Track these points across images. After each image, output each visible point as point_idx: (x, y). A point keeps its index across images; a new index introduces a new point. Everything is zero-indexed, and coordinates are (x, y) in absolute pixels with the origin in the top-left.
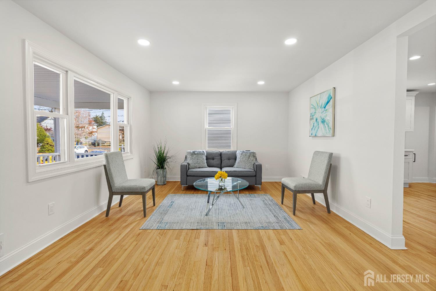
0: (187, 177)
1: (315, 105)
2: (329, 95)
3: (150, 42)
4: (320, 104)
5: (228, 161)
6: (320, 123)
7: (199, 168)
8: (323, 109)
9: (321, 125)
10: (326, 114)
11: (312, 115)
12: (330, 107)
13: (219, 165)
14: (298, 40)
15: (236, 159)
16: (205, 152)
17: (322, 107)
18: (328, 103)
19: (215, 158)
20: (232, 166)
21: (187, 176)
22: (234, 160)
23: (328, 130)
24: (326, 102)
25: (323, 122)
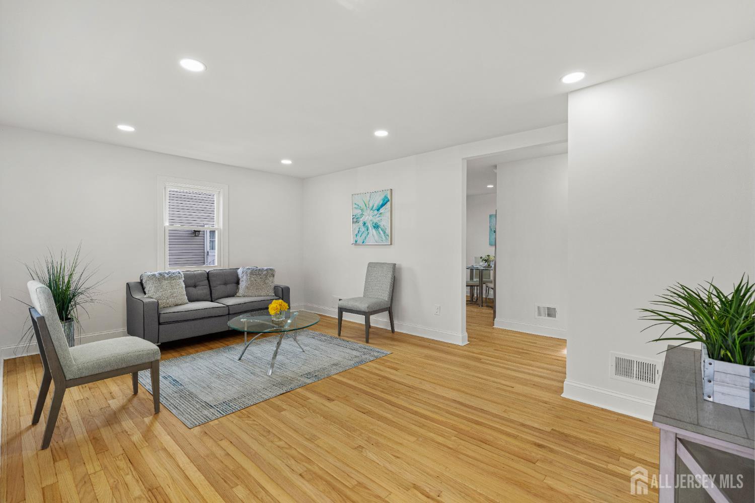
0: (161, 326)
1: (363, 206)
2: (385, 196)
3: (204, 64)
4: (371, 205)
5: (224, 286)
6: (370, 228)
7: (177, 305)
8: (376, 212)
9: (373, 231)
10: (380, 218)
11: (357, 217)
12: (385, 210)
13: (208, 297)
14: (389, 132)
15: (238, 283)
16: (182, 273)
17: (374, 208)
18: (382, 205)
19: (198, 283)
20: (233, 296)
21: (160, 324)
22: (235, 285)
23: (384, 237)
24: (381, 204)
25: (376, 227)
